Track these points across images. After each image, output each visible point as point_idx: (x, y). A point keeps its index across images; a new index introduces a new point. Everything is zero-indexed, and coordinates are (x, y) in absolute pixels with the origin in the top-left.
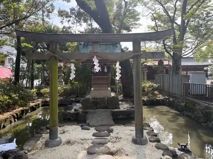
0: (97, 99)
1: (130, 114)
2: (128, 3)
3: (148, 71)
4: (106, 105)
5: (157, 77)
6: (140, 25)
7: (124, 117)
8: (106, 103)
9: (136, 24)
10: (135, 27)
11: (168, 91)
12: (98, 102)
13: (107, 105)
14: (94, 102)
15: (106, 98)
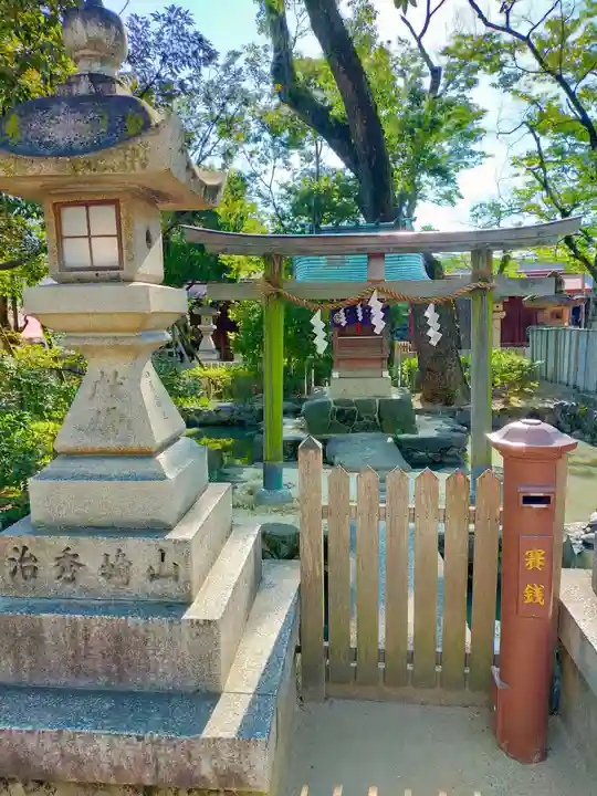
0: (349, 403)
1: (448, 449)
2: (443, 72)
3: (504, 314)
4: (378, 420)
5: (535, 334)
6: (483, 155)
7: (430, 454)
8: (376, 415)
9: (472, 153)
10: (466, 164)
11: (571, 383)
12: (353, 412)
13: (380, 421)
14: (340, 413)
15: (377, 402)
